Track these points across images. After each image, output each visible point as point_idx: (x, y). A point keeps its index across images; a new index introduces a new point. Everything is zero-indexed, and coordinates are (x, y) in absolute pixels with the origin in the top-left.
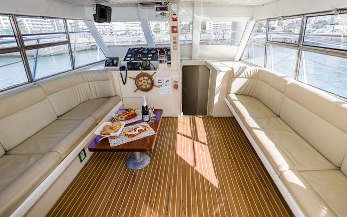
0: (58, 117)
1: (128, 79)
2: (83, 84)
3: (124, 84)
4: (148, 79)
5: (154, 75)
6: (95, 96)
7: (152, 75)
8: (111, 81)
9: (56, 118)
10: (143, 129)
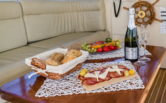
0: (28, 43)
1: (122, 10)
2: (72, 13)
3: (116, 16)
4: (147, 10)
5: (156, 4)
6: (82, 29)
7: (154, 4)
8: (101, 11)
9: (26, 44)
10: (118, 71)
